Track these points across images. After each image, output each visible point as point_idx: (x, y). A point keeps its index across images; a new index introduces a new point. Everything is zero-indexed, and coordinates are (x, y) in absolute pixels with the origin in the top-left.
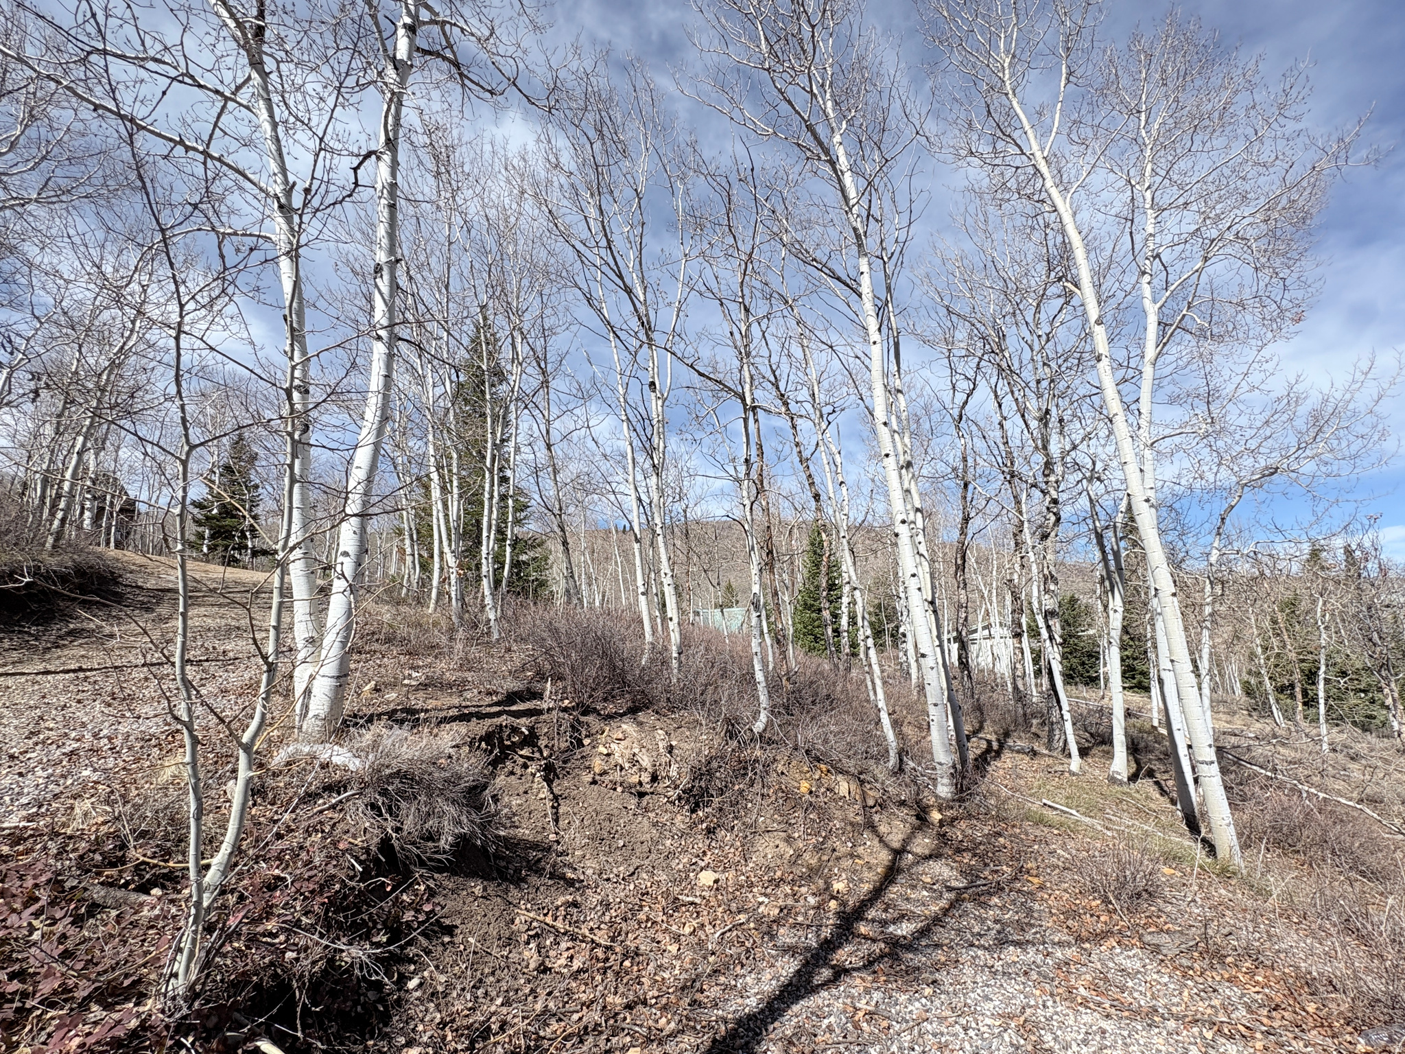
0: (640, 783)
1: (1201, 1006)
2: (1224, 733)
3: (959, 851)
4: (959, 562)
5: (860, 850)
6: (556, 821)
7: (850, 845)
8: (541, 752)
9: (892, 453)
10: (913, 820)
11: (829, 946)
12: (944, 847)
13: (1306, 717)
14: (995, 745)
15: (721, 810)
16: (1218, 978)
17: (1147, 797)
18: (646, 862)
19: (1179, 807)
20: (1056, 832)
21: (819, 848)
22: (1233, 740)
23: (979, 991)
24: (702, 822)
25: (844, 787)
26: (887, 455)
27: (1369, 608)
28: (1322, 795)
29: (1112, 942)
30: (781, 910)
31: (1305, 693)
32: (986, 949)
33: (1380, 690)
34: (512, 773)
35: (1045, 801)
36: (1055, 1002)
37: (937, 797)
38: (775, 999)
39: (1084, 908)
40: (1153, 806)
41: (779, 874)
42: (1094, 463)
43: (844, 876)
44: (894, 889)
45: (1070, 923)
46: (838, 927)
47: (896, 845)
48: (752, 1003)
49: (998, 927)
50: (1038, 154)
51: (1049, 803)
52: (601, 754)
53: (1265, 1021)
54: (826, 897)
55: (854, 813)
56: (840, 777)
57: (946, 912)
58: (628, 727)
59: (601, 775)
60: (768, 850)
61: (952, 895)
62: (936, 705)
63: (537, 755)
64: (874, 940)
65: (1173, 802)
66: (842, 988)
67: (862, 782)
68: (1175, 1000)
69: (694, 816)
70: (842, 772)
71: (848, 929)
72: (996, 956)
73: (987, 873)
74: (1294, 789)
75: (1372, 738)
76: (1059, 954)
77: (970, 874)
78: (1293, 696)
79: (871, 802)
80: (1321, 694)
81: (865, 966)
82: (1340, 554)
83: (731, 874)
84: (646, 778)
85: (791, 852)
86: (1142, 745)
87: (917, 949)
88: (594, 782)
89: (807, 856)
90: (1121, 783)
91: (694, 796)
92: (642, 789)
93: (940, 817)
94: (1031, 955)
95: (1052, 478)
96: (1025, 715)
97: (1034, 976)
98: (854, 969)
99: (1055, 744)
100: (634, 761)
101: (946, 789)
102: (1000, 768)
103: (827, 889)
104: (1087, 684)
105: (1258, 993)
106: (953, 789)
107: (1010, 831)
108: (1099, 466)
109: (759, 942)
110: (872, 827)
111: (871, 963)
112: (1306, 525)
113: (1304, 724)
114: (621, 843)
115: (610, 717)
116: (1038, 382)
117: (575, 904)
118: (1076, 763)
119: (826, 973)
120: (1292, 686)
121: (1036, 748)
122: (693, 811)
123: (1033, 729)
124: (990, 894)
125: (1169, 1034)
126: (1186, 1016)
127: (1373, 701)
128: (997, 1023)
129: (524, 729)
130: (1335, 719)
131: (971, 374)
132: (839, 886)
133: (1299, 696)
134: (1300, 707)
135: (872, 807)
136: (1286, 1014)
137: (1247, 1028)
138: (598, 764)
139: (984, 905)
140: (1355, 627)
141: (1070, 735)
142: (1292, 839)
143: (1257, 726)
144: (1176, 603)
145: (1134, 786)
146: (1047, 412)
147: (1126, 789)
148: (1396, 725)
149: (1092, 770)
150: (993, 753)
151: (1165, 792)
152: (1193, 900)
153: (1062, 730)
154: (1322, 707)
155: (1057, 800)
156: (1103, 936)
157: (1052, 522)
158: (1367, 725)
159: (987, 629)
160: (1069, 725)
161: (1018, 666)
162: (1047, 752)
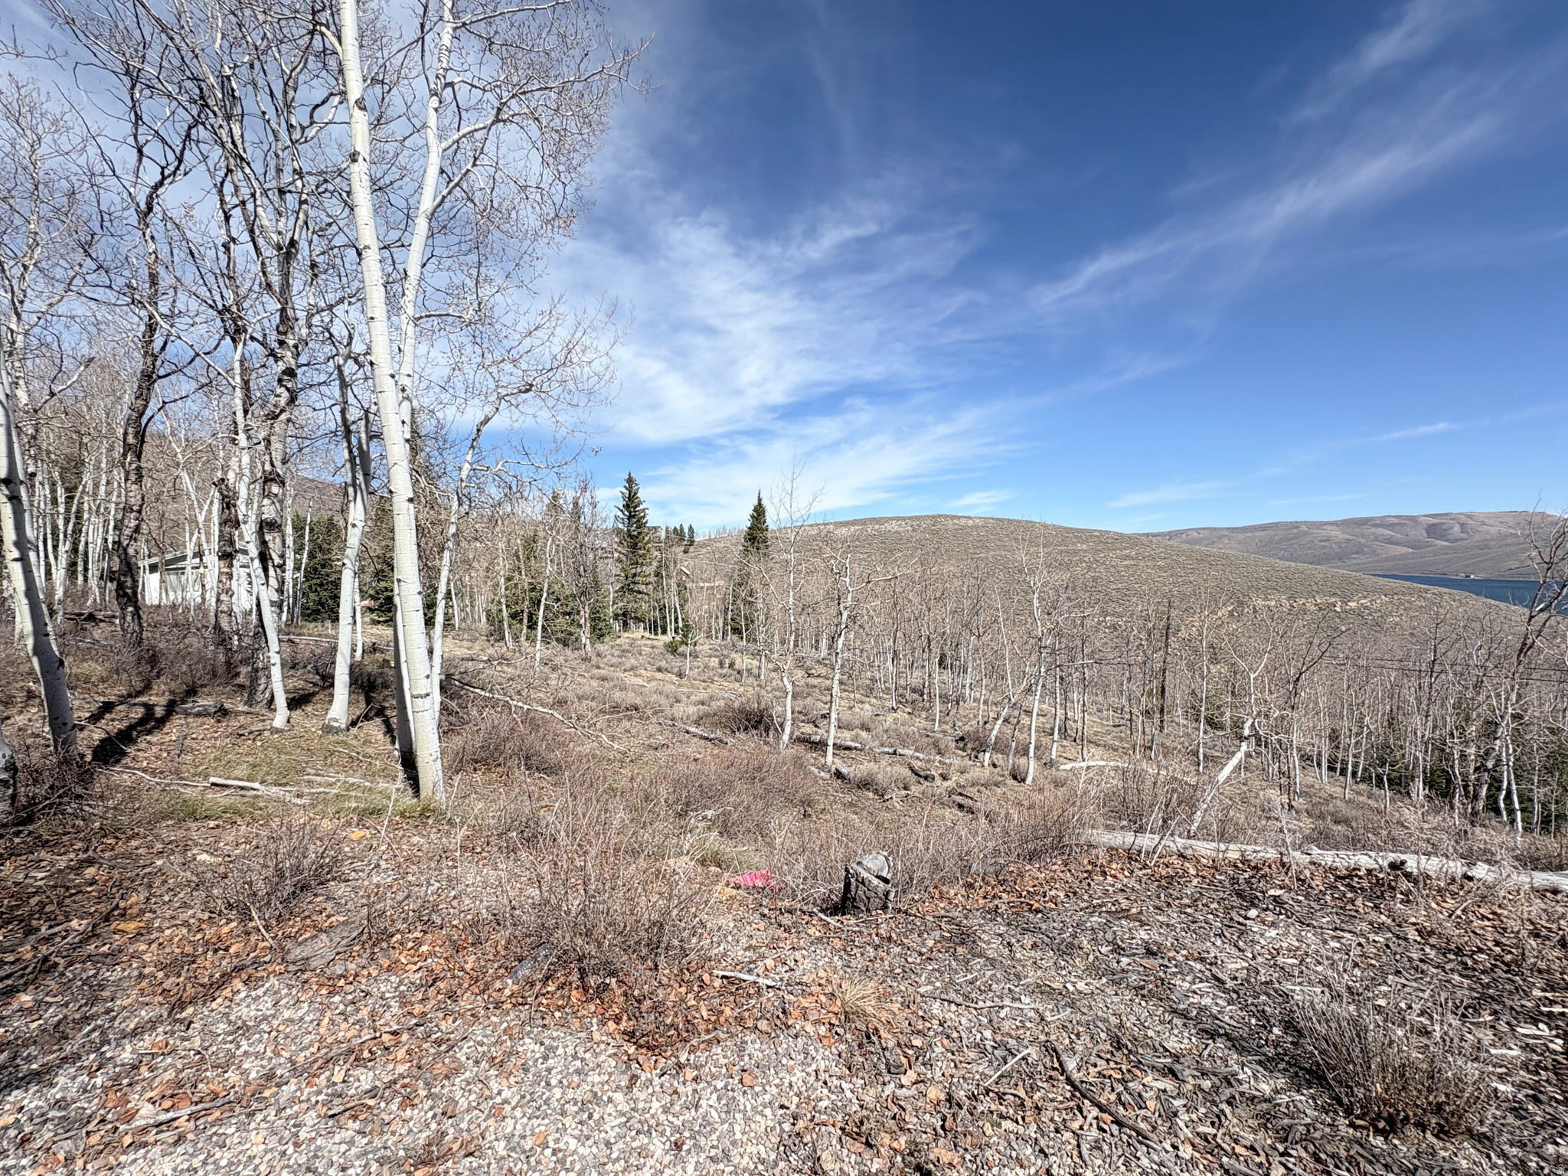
1: (342, 1031)
2: (463, 659)
13: (527, 639)
14: (159, 712)
16: (374, 973)
17: (366, 742)
19: (397, 746)
20: (212, 824)
22: (470, 664)
27: (581, 546)
28: (526, 707)
29: (238, 984)
31: (530, 619)
33: (578, 612)
35: (212, 780)
39: (206, 943)
40: (370, 751)
42: (350, 338)
45: (170, 982)
51: (220, 781)
53: (417, 1009)
65: (393, 743)
68: (307, 1039)
73: (25, 949)
75: (568, 652)
76: (124, 1056)
78: (521, 621)
80: (541, 618)
86: (380, 681)
90: (338, 731)
95: (290, 340)
96: (228, 663)
99: (259, 697)
102: (148, 750)
105: (419, 970)
107: (119, 849)
108: (359, 346)
113: (525, 644)
118: (282, 716)
120: (522, 612)
121: (227, 706)
123: (241, 680)
124: (14, 991)
127: (573, 621)
130: (546, 639)
133: (525, 621)
134: (525, 630)
136: (442, 986)
137: (393, 1033)
140: (570, 561)
141: (278, 685)
142: (496, 755)
143: (491, 651)
144: (412, 511)
145: (354, 731)
146: (293, 243)
147: (341, 737)
148: (583, 639)
149: (307, 721)
150: (151, 722)
151: (389, 730)
152: (378, 866)
153: (269, 677)
154: (540, 628)
155: (237, 773)
156: (226, 978)
157: (283, 402)
158: (567, 641)
159: (199, 554)
160: (276, 672)
161: (223, 597)
162: (246, 708)
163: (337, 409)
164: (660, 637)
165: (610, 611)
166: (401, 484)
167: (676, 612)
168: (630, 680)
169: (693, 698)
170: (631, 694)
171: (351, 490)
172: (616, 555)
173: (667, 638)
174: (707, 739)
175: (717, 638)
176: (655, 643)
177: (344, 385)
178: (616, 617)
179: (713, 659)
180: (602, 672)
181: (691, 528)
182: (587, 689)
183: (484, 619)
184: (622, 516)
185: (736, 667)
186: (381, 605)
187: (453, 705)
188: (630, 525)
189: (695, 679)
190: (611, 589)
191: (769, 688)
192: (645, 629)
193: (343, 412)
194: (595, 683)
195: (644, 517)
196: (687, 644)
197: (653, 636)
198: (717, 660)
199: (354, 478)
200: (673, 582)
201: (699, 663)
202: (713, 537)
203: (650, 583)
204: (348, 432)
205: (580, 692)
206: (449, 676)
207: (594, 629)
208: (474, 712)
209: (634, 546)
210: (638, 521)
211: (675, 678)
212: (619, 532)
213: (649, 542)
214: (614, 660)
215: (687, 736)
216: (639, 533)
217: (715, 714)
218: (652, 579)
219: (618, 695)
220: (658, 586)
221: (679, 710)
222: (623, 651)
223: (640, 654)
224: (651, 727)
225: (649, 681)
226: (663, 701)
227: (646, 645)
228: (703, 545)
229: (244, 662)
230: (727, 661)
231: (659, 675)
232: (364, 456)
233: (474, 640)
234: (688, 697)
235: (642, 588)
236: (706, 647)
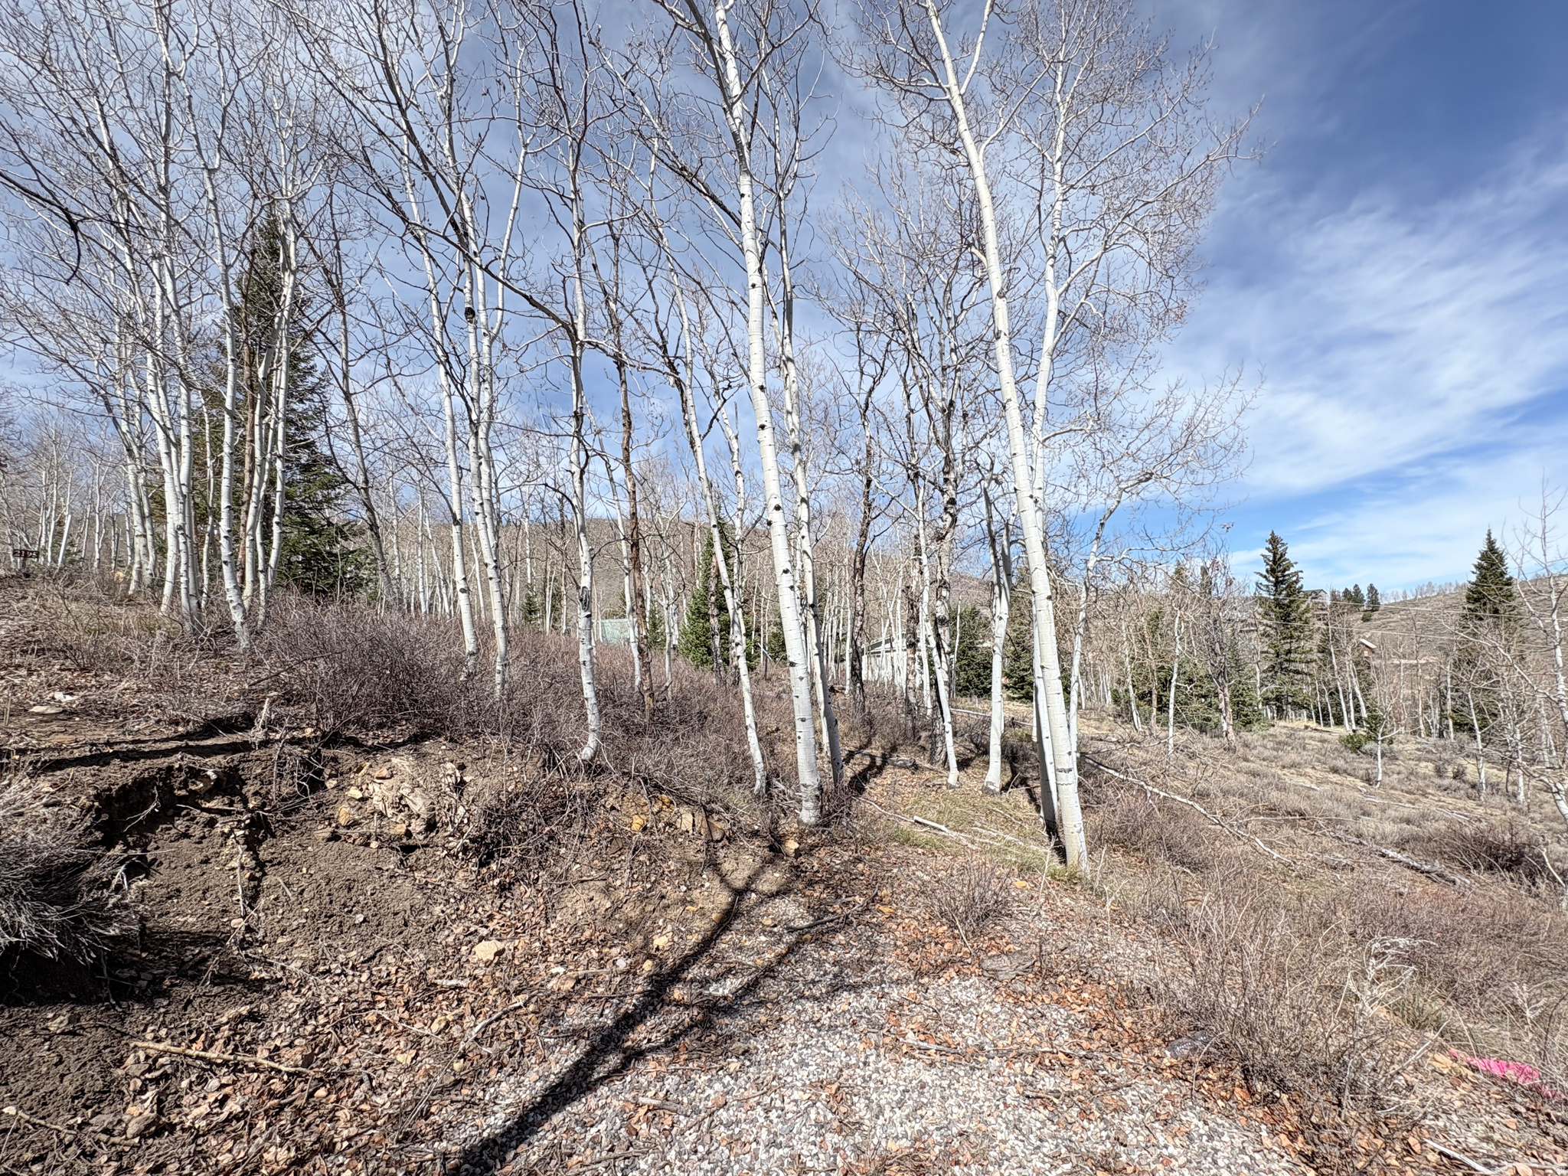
0: (408, 834)
1: (1028, 1037)
3: (811, 884)
4: (858, 565)
5: (696, 893)
6: (252, 899)
7: (684, 888)
8: (245, 801)
9: (768, 425)
10: (767, 853)
11: (628, 1022)
12: (798, 879)
13: (1158, 722)
14: (879, 762)
15: (522, 860)
16: (1047, 1001)
17: (1016, 807)
18: (398, 939)
19: (1042, 814)
20: (920, 851)
21: (643, 898)
22: (1100, 744)
23: (795, 1056)
24: (495, 876)
25: (686, 821)
26: (762, 427)
27: (1215, 621)
28: (1162, 794)
29: (952, 972)
30: (578, 981)
31: (1160, 701)
32: (816, 999)
33: (1216, 695)
34: (186, 835)
35: (916, 818)
36: (878, 1055)
37: (799, 822)
38: (531, 1110)
39: (930, 936)
40: (1020, 815)
41: (587, 934)
42: (992, 464)
43: (669, 928)
44: (727, 937)
45: (913, 955)
46: (644, 993)
47: (739, 884)
48: (497, 1121)
49: (836, 969)
50: (954, 89)
51: (920, 820)
52: (352, 798)
53: (1085, 1044)
54: (640, 957)
55: (694, 852)
56: (683, 809)
57: (781, 959)
58: (402, 761)
59: (348, 827)
60: (579, 906)
61: (789, 938)
62: (803, 720)
63: (238, 807)
64: (687, 1007)
65: (1038, 810)
66: (628, 1079)
67: (709, 813)
68: (1003, 1032)
69: (484, 870)
70: (689, 802)
71: (659, 996)
72: (825, 1007)
73: (837, 906)
74: (1141, 790)
75: (1206, 739)
76: (895, 995)
77: (819, 910)
78: (1150, 703)
79: (717, 836)
80: (1172, 701)
81: (667, 1044)
82: (1198, 572)
83: (522, 942)
84: (417, 826)
85: (608, 905)
86: (1021, 753)
87: (737, 1011)
88: (335, 837)
89: (627, 908)
90: (993, 793)
91: (487, 846)
92: (411, 842)
93: (797, 846)
94: (867, 999)
95: (952, 476)
96: (914, 728)
97: (863, 1025)
98: (652, 1050)
99: (937, 757)
100: (400, 805)
101: (811, 813)
102: (876, 787)
103: (645, 946)
104: (980, 696)
105: (1082, 1012)
106: (817, 813)
107: (873, 856)
108: (998, 469)
109: (533, 1029)
110: (714, 865)
111: (675, 1037)
112: (1171, 533)
113: (1156, 728)
114: (360, 918)
115: (378, 749)
116: (944, 369)
117: (253, 1016)
118: (953, 775)
119: (614, 1060)
120: (1150, 693)
121: (917, 762)
122: (482, 864)
123: (922, 742)
124: (835, 931)
125: (991, 1075)
126: (1011, 1051)
127: (1210, 705)
128: (806, 1096)
129: (210, 773)
130: (1180, 723)
131: (879, 357)
132: (660, 941)
133: (1155, 703)
134: (1155, 712)
135: (718, 841)
136: (1104, 1033)
137: (1067, 1055)
138: (344, 813)
139: (826, 945)
140: (1203, 638)
141: (951, 747)
142: (1134, 838)
143: (1120, 731)
144: (1051, 607)
145: (1005, 795)
146: (952, 404)
147: (997, 799)
148: (1225, 725)
149: (970, 781)
150: (875, 769)
151: (1033, 799)
152: (1038, 914)
153: (943, 742)
154: (1171, 712)
155: (929, 815)
156: (943, 966)
157: (948, 524)
158: (1203, 727)
159: (890, 641)
160: (949, 737)
161: (911, 677)
162: (928, 765)
163: (985, 523)
164: (1333, 728)
165: (1258, 694)
166: (1041, 583)
167: (1355, 697)
168: (1290, 778)
169: (1391, 813)
170: (1293, 797)
171: (997, 589)
172: (1261, 628)
173: (1347, 729)
174: (1417, 869)
175: (1429, 734)
176: (1326, 736)
177: (989, 503)
178: (1266, 701)
179: (1423, 764)
180: (1252, 765)
181: (1372, 589)
182: (1233, 783)
183: (1109, 699)
184: (1265, 582)
185: (1468, 777)
186: (1015, 683)
187: (1089, 783)
188: (1277, 592)
189: (1392, 788)
190: (1257, 670)
191: (1537, 816)
192: (1310, 717)
193: (989, 525)
194: (1242, 778)
195: (1297, 582)
196: (1376, 741)
197: (1322, 727)
198: (1431, 766)
199: (999, 578)
200: (1348, 660)
201: (1401, 766)
202: (1410, 597)
203: (1312, 661)
204: (993, 541)
205: (1225, 786)
206: (1083, 755)
207: (1237, 715)
208: (1110, 793)
209: (1286, 618)
210: (1289, 586)
211: (1360, 784)
212: (1262, 601)
213: (1307, 611)
214: (1267, 753)
215: (1382, 860)
216: (1292, 602)
217: (1430, 840)
218: (1316, 656)
219: (1274, 796)
220: (1325, 664)
221: (1368, 825)
222: (1279, 743)
223: (1304, 749)
224: (1324, 840)
225: (1320, 783)
226: (1341, 810)
227: (1311, 738)
228: (1392, 610)
229: (924, 728)
230: (1450, 769)
231: (1334, 778)
232: (1006, 558)
233: (1101, 720)
234: (1384, 811)
235: (1302, 667)
236: (1410, 747)
